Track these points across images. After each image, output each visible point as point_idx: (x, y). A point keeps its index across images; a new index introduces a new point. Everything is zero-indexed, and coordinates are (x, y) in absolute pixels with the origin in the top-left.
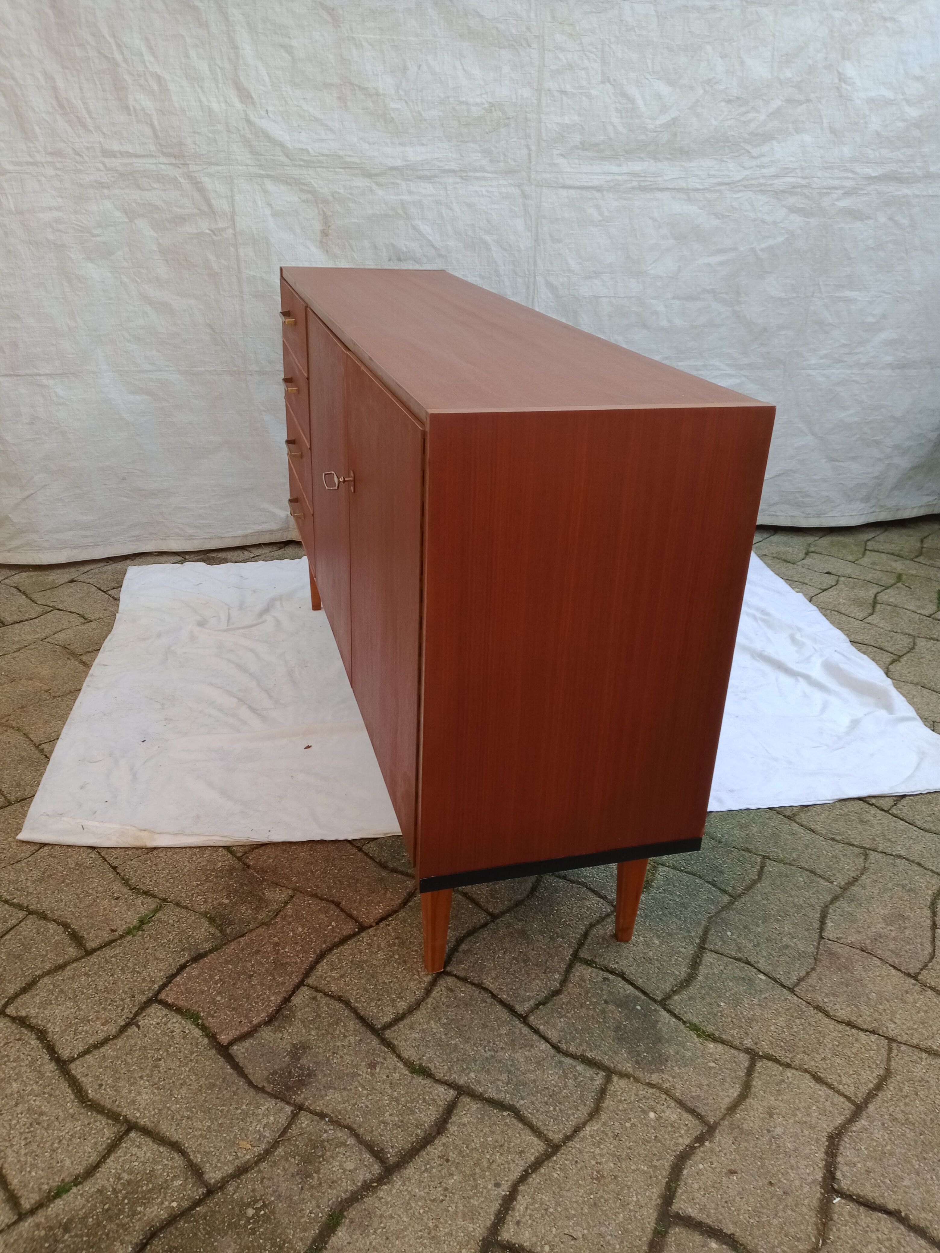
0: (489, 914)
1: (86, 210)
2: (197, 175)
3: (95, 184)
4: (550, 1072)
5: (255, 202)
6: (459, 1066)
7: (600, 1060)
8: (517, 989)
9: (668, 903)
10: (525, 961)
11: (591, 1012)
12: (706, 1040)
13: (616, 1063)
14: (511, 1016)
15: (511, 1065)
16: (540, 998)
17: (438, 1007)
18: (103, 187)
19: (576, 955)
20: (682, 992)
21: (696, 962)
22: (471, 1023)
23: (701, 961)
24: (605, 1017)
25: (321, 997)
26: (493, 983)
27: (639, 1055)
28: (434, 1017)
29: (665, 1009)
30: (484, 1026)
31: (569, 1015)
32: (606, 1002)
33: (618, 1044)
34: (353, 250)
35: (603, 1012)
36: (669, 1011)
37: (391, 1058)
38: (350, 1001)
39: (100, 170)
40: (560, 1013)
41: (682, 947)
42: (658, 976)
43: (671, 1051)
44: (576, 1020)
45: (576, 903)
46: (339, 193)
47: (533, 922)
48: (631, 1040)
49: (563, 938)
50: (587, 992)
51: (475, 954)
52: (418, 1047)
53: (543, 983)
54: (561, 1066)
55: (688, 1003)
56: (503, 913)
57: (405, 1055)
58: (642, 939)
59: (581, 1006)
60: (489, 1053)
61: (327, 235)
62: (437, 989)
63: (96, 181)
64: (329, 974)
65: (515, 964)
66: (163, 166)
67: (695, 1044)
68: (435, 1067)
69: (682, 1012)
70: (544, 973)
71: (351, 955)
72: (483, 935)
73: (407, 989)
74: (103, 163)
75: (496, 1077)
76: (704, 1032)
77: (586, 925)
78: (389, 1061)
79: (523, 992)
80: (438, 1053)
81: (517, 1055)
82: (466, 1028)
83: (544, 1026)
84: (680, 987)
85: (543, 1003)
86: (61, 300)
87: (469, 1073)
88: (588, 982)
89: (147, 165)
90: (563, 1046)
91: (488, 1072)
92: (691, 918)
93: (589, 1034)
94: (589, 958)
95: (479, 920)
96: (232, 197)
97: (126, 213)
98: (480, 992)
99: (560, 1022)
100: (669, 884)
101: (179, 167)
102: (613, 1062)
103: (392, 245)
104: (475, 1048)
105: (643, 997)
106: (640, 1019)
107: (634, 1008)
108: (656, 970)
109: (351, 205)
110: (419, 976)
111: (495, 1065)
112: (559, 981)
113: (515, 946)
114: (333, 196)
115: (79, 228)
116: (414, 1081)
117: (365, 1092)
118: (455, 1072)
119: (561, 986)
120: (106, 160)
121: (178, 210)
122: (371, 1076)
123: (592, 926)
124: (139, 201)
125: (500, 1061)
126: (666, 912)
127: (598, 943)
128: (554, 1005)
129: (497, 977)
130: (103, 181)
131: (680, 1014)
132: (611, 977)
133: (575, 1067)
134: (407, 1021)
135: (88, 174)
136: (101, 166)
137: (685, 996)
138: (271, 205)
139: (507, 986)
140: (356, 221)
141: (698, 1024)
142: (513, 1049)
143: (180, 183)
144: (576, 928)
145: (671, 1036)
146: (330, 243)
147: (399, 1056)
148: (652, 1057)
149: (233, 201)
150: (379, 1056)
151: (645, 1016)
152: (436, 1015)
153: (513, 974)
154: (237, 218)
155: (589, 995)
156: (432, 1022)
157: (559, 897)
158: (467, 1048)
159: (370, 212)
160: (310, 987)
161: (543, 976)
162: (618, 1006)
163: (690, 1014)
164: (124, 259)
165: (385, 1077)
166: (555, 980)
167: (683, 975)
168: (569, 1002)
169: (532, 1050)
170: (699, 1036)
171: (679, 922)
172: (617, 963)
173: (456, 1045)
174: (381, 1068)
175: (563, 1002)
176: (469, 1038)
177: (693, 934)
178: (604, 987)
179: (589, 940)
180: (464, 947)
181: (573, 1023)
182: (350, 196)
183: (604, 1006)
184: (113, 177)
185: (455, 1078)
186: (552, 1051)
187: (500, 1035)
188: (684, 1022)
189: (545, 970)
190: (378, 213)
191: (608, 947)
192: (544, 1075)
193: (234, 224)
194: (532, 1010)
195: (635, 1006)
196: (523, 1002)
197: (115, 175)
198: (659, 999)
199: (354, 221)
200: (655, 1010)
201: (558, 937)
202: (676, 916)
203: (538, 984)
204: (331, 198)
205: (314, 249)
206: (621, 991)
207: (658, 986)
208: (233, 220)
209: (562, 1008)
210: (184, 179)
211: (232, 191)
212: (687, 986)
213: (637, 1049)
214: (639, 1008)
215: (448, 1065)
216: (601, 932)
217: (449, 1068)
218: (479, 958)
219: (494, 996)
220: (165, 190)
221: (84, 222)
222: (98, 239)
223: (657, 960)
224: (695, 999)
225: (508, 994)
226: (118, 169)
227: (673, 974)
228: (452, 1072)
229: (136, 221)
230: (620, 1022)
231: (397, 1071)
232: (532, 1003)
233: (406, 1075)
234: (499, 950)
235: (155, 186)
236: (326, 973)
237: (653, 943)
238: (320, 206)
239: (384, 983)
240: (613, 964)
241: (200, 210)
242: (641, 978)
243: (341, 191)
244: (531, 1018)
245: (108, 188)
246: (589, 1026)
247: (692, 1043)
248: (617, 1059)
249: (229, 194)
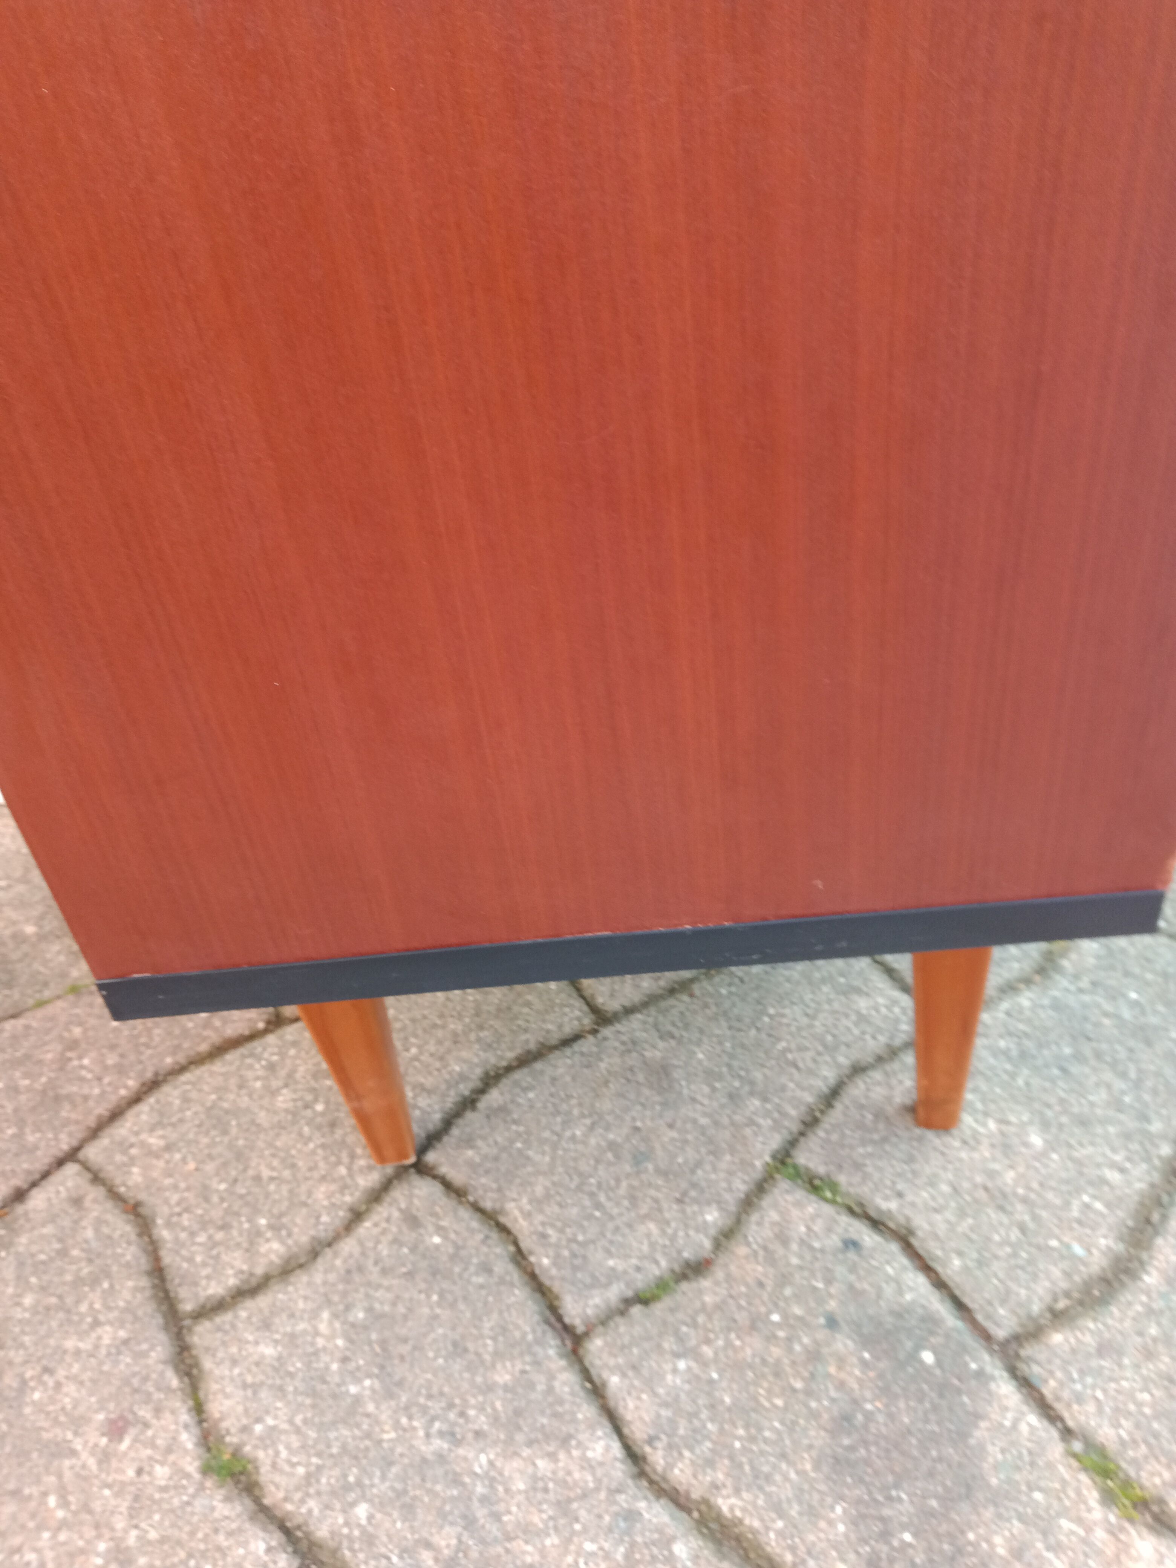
0: (594, 1010)
4: (589, 1547)
6: (336, 1472)
7: (754, 1532)
8: (584, 1245)
9: (1097, 1025)
10: (638, 1159)
11: (776, 1351)
12: (1131, 1520)
13: (802, 1549)
14: (542, 1328)
15: (484, 1500)
16: (641, 1281)
17: (360, 1269)
19: (788, 1154)
20: (1081, 1322)
21: (1148, 1221)
22: (425, 1335)
23: (1164, 1218)
24: (813, 1376)
25: (95, 1201)
26: (528, 1215)
27: (885, 1535)
28: (336, 1298)
29: (1013, 1372)
30: (458, 1349)
31: (707, 1351)
32: (832, 1323)
33: (828, 1478)
35: (814, 1356)
36: (1026, 1384)
37: (173, 1412)
38: (154, 1221)
40: (681, 1339)
41: (1114, 1166)
42: (1015, 1255)
43: (998, 1540)
44: (721, 1372)
45: (829, 1001)
47: (699, 1043)
48: (876, 1473)
49: (765, 1100)
50: (784, 1280)
51: (515, 1122)
52: (256, 1388)
53: (663, 1232)
54: (628, 1532)
55: (1094, 1363)
56: (629, 1011)
57: (216, 1407)
58: (992, 1125)
59: (753, 1327)
60: (438, 1444)
62: (381, 1212)
64: (144, 1136)
65: (610, 1164)
67: (1089, 1530)
68: (274, 1465)
69: (1066, 1394)
70: (680, 1201)
71: (217, 1090)
72: (555, 1067)
73: (305, 1204)
75: (425, 1534)
76: (1127, 1484)
77: (838, 1066)
78: (167, 1418)
79: (600, 1255)
80: (298, 1419)
81: (510, 1468)
82: (405, 1349)
83: (624, 1375)
84: (1081, 1303)
85: (643, 1300)
87: (353, 1504)
88: (794, 1247)
90: (657, 1458)
91: (409, 1511)
92: (1158, 1074)
93: (747, 1427)
94: (821, 1170)
95: (560, 1026)
98: (487, 1237)
99: (675, 1371)
100: (1112, 968)
102: (793, 1549)
104: (404, 1421)
105: (950, 1319)
106: (921, 1400)
107: (913, 1357)
108: (1015, 1234)
110: (349, 1169)
111: (439, 1488)
112: (713, 1232)
113: (626, 1109)
116: (199, 1504)
117: (60, 1514)
118: (319, 1493)
119: (718, 1246)
122: (100, 1463)
123: (858, 1070)
125: (456, 1480)
126: (1087, 1050)
127: (860, 1126)
128: (672, 1310)
129: (548, 1196)
131: (1058, 1399)
132: (869, 1238)
133: (670, 1541)
134: (262, 1301)
137: (1088, 1339)
139: (561, 1231)
141: (1112, 1447)
142: (510, 1440)
144: (811, 1073)
145: (1009, 1481)
147: (199, 1409)
148: (930, 1549)
150: (148, 1399)
151: (943, 1389)
152: (345, 1294)
153: (592, 1195)
155: (788, 1291)
156: (325, 1315)
157: (788, 980)
158: (383, 1417)
160: (86, 1166)
161: (671, 1211)
162: (865, 1341)
163: (1091, 1408)
165: (131, 1473)
166: (703, 1228)
167: (1097, 1263)
168: (718, 1307)
169: (562, 1456)
170: (1108, 1498)
171: (1119, 1085)
172: (900, 1195)
173: (357, 1400)
174: (135, 1440)
175: (704, 1304)
176: (400, 1384)
177: (1156, 1126)
178: (840, 1271)
179: (837, 1114)
180: (494, 1097)
181: (711, 1382)
183: (821, 1335)
185: (310, 1511)
186: (620, 1470)
187: (489, 1388)
188: (1067, 1433)
189: (685, 1194)
191: (885, 1140)
192: (566, 1552)
194: (605, 1320)
195: (918, 1348)
196: (592, 1286)
198: (1001, 1333)
200: (980, 1374)
201: (752, 1093)
202: (1114, 1065)
203: (648, 1235)
206: (889, 1290)
207: (1008, 1292)
209: (695, 1325)
212: (1103, 1301)
213: (886, 1512)
214: (928, 1357)
215: (308, 1465)
216: (878, 1093)
217: (308, 1476)
218: (519, 1134)
219: (520, 1257)
223: (1025, 1200)
224: (1120, 1353)
225: (558, 1256)
227: (1066, 1254)
228: (312, 1491)
230: (855, 1402)
231: (172, 1458)
232: (614, 1293)
233: (188, 1476)
234: (583, 1116)
236: (137, 1134)
237: (1026, 1145)
239: (258, 1178)
240: (886, 1198)
242: (960, 1254)
244: (596, 1345)
246: (755, 1398)
247: (1079, 1521)
248: (811, 1538)
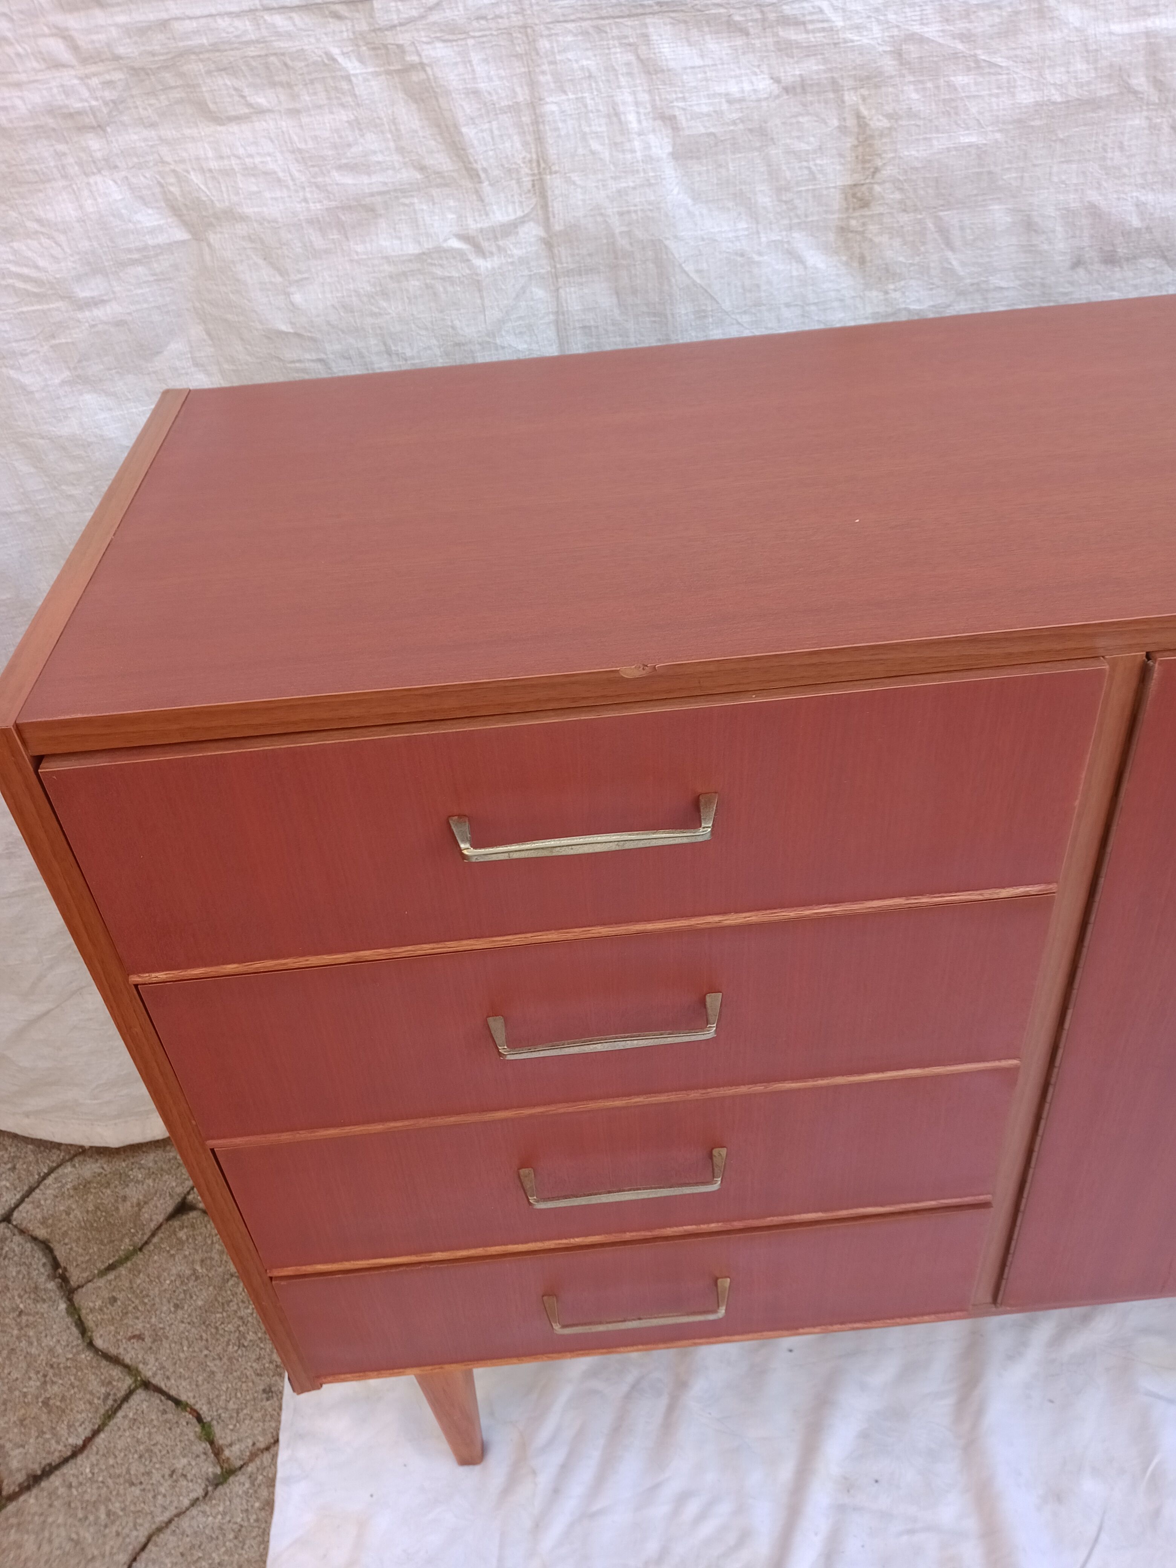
1: (39, 221)
2: (403, 38)
3: (51, 122)
5: (615, 115)
18: (82, 129)
34: (949, 245)
39: (57, 65)
46: (921, 40)
61: (864, 204)
63: (51, 111)
66: (279, 20)
74: (63, 34)
86: (22, 519)
89: (223, 23)
96: (534, 104)
97: (175, 210)
101: (338, 17)
103: (1094, 211)
109: (960, 80)
114: (898, 54)
115: (29, 287)
120: (73, 22)
121: (348, 180)
124: (213, 164)
130: (79, 105)
135: (18, 85)
136: (57, 47)
138: (672, 118)
140: (973, 139)
143: (348, 78)
146: (873, 228)
149: (538, 120)
154: (555, 183)
159: (1026, 97)
164: (196, 365)
182: (960, 46)
184: (109, 84)
190: (1058, 98)
193: (545, 207)
197: (117, 76)
199: (966, 139)
204: (889, 65)
205: (816, 260)
208: (540, 190)
210: (361, 60)
211: (533, 84)
220: (294, 113)
221: (41, 263)
222: (100, 313)
226: (121, 50)
229: (212, 237)
235: (261, 100)
238: (850, 98)
241: (422, 168)
243: (931, 31)
245: (99, 128)
249: (523, 95)
